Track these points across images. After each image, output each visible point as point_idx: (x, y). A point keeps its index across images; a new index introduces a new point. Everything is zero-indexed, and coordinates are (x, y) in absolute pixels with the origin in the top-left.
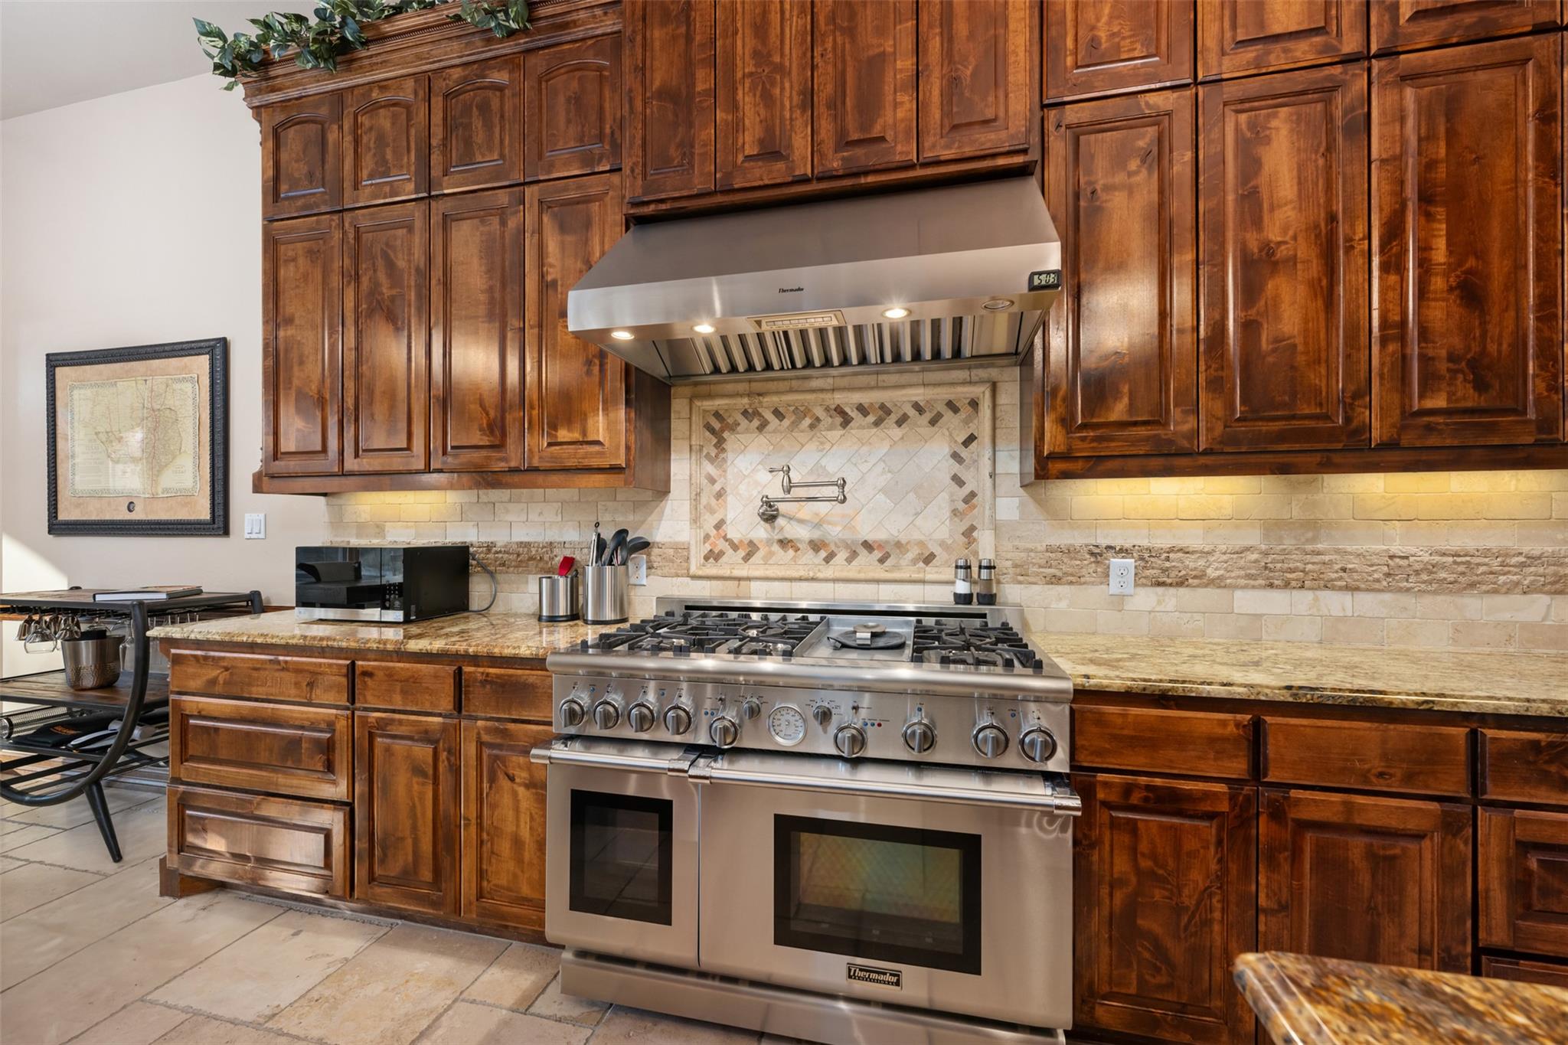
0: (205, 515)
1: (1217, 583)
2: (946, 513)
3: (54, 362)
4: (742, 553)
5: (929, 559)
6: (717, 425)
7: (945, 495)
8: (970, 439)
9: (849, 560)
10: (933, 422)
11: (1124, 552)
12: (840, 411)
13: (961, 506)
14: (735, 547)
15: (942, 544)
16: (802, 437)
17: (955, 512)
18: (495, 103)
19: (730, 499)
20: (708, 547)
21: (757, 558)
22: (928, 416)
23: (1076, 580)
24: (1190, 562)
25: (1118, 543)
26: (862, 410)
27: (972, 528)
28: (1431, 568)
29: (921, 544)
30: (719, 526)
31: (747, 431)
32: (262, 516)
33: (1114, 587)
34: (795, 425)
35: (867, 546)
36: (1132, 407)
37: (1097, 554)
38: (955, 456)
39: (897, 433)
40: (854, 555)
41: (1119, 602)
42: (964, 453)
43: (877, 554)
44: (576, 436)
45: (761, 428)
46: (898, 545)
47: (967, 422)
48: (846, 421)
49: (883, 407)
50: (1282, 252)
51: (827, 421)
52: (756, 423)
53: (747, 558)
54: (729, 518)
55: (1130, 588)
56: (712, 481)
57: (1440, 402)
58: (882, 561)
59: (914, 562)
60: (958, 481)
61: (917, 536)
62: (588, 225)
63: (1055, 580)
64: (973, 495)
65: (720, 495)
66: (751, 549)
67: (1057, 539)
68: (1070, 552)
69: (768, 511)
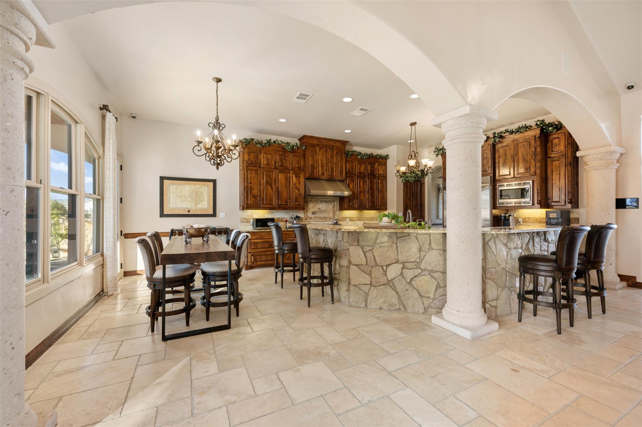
0: (212, 213)
1: (355, 221)
3: (163, 179)
5: (330, 219)
7: (332, 212)
8: (334, 205)
10: (331, 203)
11: (348, 218)
12: (321, 201)
14: (309, 218)
15: (332, 217)
17: (333, 214)
18: (286, 158)
20: (306, 217)
21: (312, 219)
23: (344, 221)
24: (353, 219)
26: (324, 201)
27: (335, 215)
29: (330, 217)
30: (307, 215)
32: (224, 213)
34: (316, 203)
35: (324, 218)
37: (346, 218)
39: (327, 204)
40: (323, 219)
41: (348, 222)
44: (298, 204)
45: (312, 203)
47: (334, 203)
48: (322, 202)
50: (362, 191)
51: (320, 202)
53: (310, 219)
56: (306, 209)
60: (333, 210)
62: (299, 177)
63: (342, 221)
64: (335, 211)
65: (307, 211)
66: (311, 218)
67: (342, 217)
68: (343, 218)
69: (313, 213)
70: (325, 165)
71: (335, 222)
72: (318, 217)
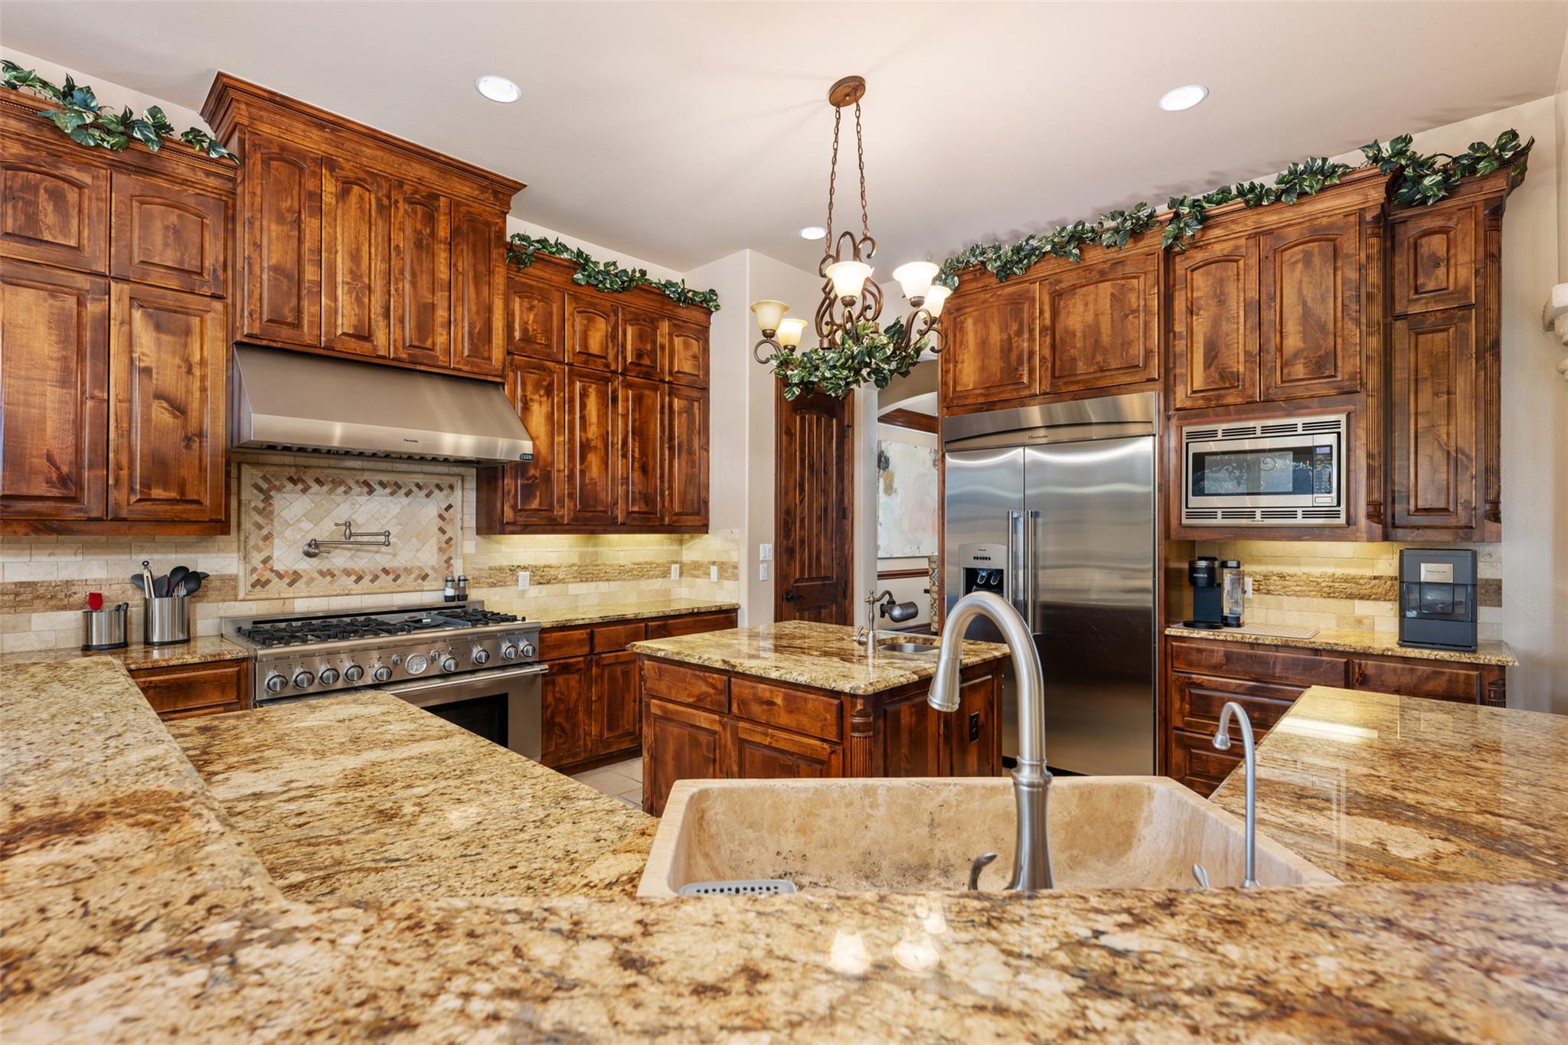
1: (562, 581)
2: (435, 549)
4: (287, 580)
5: (425, 577)
6: (265, 486)
7: (434, 540)
8: (450, 507)
9: (372, 581)
10: (428, 496)
11: (525, 568)
12: (365, 483)
13: (444, 546)
14: (280, 576)
15: (433, 568)
16: (338, 499)
17: (440, 549)
19: (276, 541)
20: (255, 577)
21: (300, 584)
22: (425, 492)
23: (502, 584)
24: (553, 572)
25: (522, 564)
26: (383, 485)
27: (450, 558)
29: (420, 568)
30: (265, 561)
31: (292, 491)
33: (520, 587)
34: (330, 491)
35: (386, 571)
36: (541, 504)
37: (513, 570)
38: (441, 516)
39: (405, 501)
40: (376, 578)
41: (523, 592)
42: (446, 515)
43: (391, 577)
44: (173, 495)
45: (304, 491)
46: (406, 569)
47: (447, 497)
48: (371, 491)
49: (396, 484)
50: (593, 444)
51: (356, 489)
52: (300, 486)
53: (291, 584)
54: (275, 555)
55: (527, 587)
56: (260, 527)
58: (395, 580)
59: (416, 579)
60: (442, 531)
61: (418, 564)
63: (493, 585)
64: (450, 539)
65: (267, 538)
66: (296, 577)
67: (493, 564)
68: (500, 569)
69: (313, 550)
70: (378, 285)
71: (450, 592)
72: (348, 573)
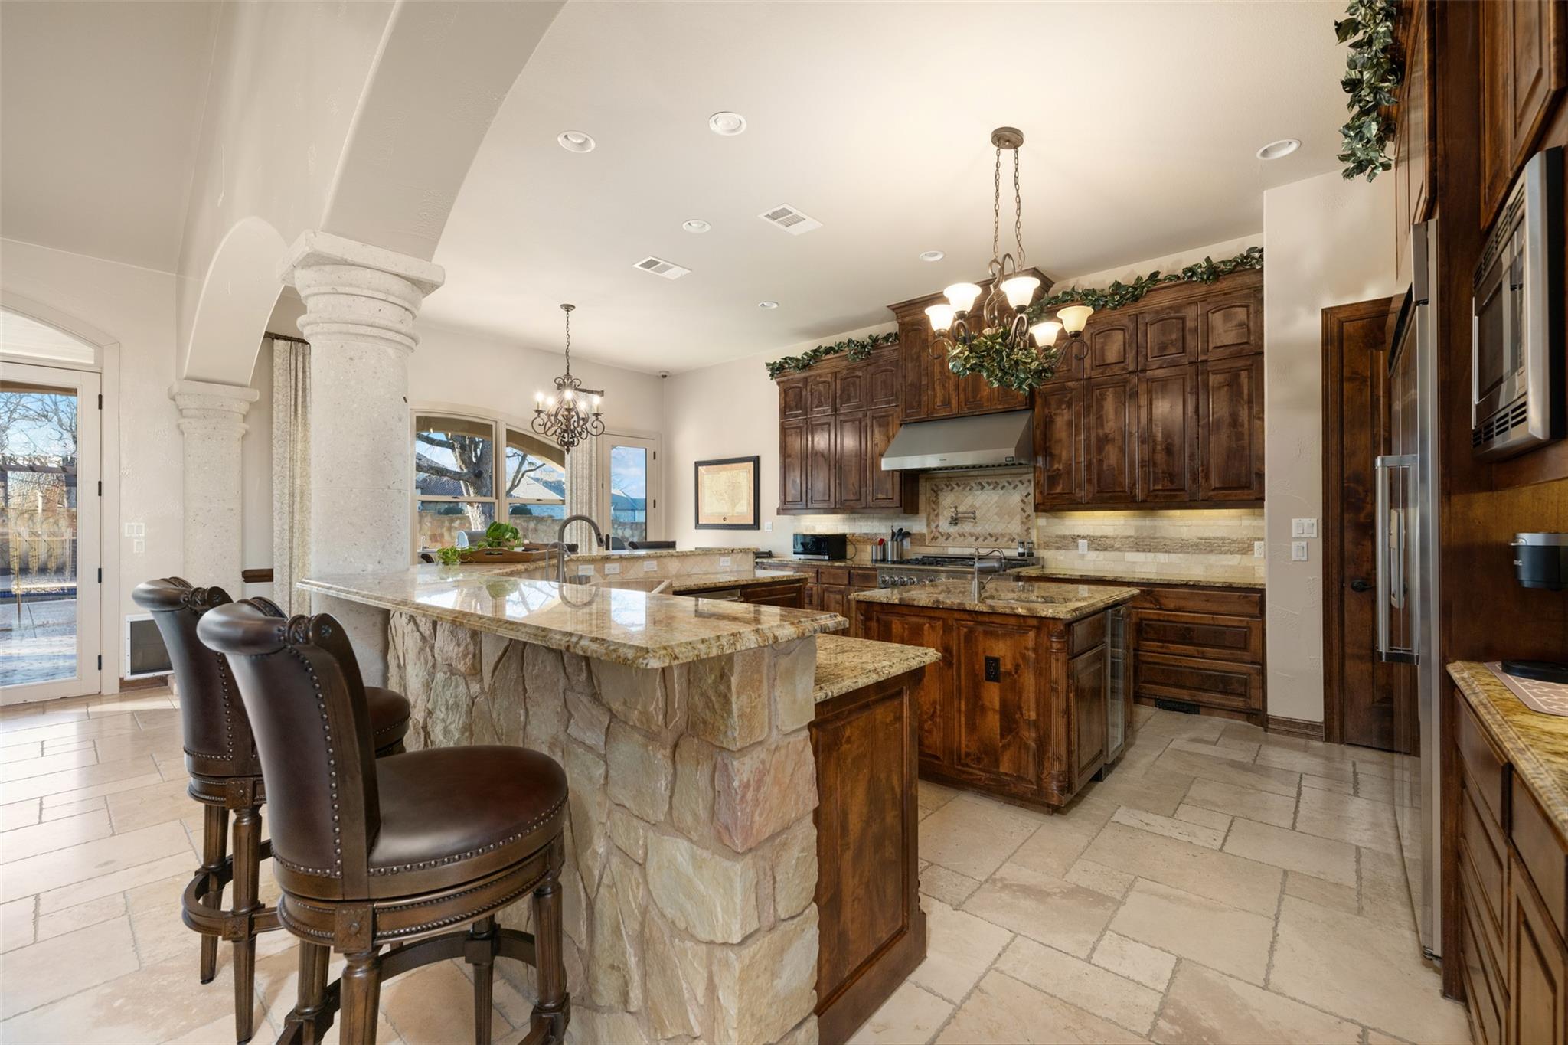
0: (752, 522)
1: (1118, 549)
2: (1019, 523)
3: (697, 464)
4: (945, 537)
5: (1013, 540)
6: (936, 489)
7: (1018, 516)
8: (1028, 495)
9: (984, 541)
10: (1014, 488)
11: (1084, 538)
12: (980, 484)
13: (1024, 520)
14: (942, 535)
15: (1018, 534)
16: (967, 494)
17: (1023, 523)
18: (858, 382)
19: (941, 517)
20: (933, 535)
21: (950, 540)
22: (1013, 486)
23: (1066, 548)
24: (1108, 542)
25: (1082, 534)
26: (989, 484)
27: (1029, 528)
28: (1197, 545)
29: (1010, 534)
30: (936, 527)
31: (947, 491)
32: (772, 523)
33: (1080, 552)
34: (964, 489)
36: (1063, 489)
37: (1075, 538)
38: (1023, 501)
39: (1001, 492)
40: (985, 539)
41: (1082, 556)
42: (1026, 500)
43: (994, 539)
44: (884, 497)
45: (952, 490)
46: (1002, 534)
47: (1027, 488)
48: (983, 488)
49: (996, 482)
50: (1110, 436)
51: (975, 487)
52: (950, 488)
53: (946, 540)
54: (941, 524)
55: (1086, 552)
56: (934, 510)
57: (1159, 487)
58: (996, 541)
59: (1008, 541)
60: (1023, 510)
61: (1009, 531)
62: (888, 425)
63: (1058, 548)
64: (1029, 516)
65: (937, 515)
66: (948, 536)
67: (1059, 533)
68: (1064, 537)
69: (954, 521)
71: (1021, 550)
72: (971, 535)
